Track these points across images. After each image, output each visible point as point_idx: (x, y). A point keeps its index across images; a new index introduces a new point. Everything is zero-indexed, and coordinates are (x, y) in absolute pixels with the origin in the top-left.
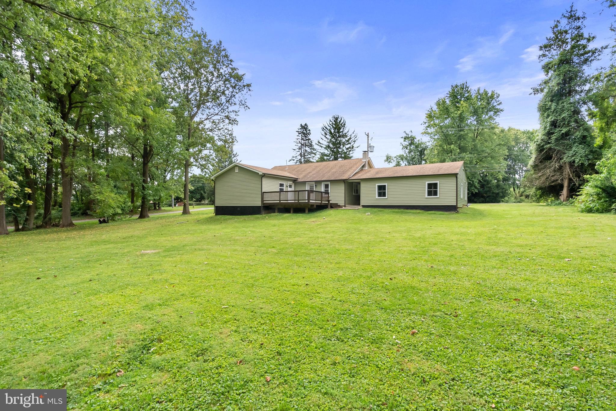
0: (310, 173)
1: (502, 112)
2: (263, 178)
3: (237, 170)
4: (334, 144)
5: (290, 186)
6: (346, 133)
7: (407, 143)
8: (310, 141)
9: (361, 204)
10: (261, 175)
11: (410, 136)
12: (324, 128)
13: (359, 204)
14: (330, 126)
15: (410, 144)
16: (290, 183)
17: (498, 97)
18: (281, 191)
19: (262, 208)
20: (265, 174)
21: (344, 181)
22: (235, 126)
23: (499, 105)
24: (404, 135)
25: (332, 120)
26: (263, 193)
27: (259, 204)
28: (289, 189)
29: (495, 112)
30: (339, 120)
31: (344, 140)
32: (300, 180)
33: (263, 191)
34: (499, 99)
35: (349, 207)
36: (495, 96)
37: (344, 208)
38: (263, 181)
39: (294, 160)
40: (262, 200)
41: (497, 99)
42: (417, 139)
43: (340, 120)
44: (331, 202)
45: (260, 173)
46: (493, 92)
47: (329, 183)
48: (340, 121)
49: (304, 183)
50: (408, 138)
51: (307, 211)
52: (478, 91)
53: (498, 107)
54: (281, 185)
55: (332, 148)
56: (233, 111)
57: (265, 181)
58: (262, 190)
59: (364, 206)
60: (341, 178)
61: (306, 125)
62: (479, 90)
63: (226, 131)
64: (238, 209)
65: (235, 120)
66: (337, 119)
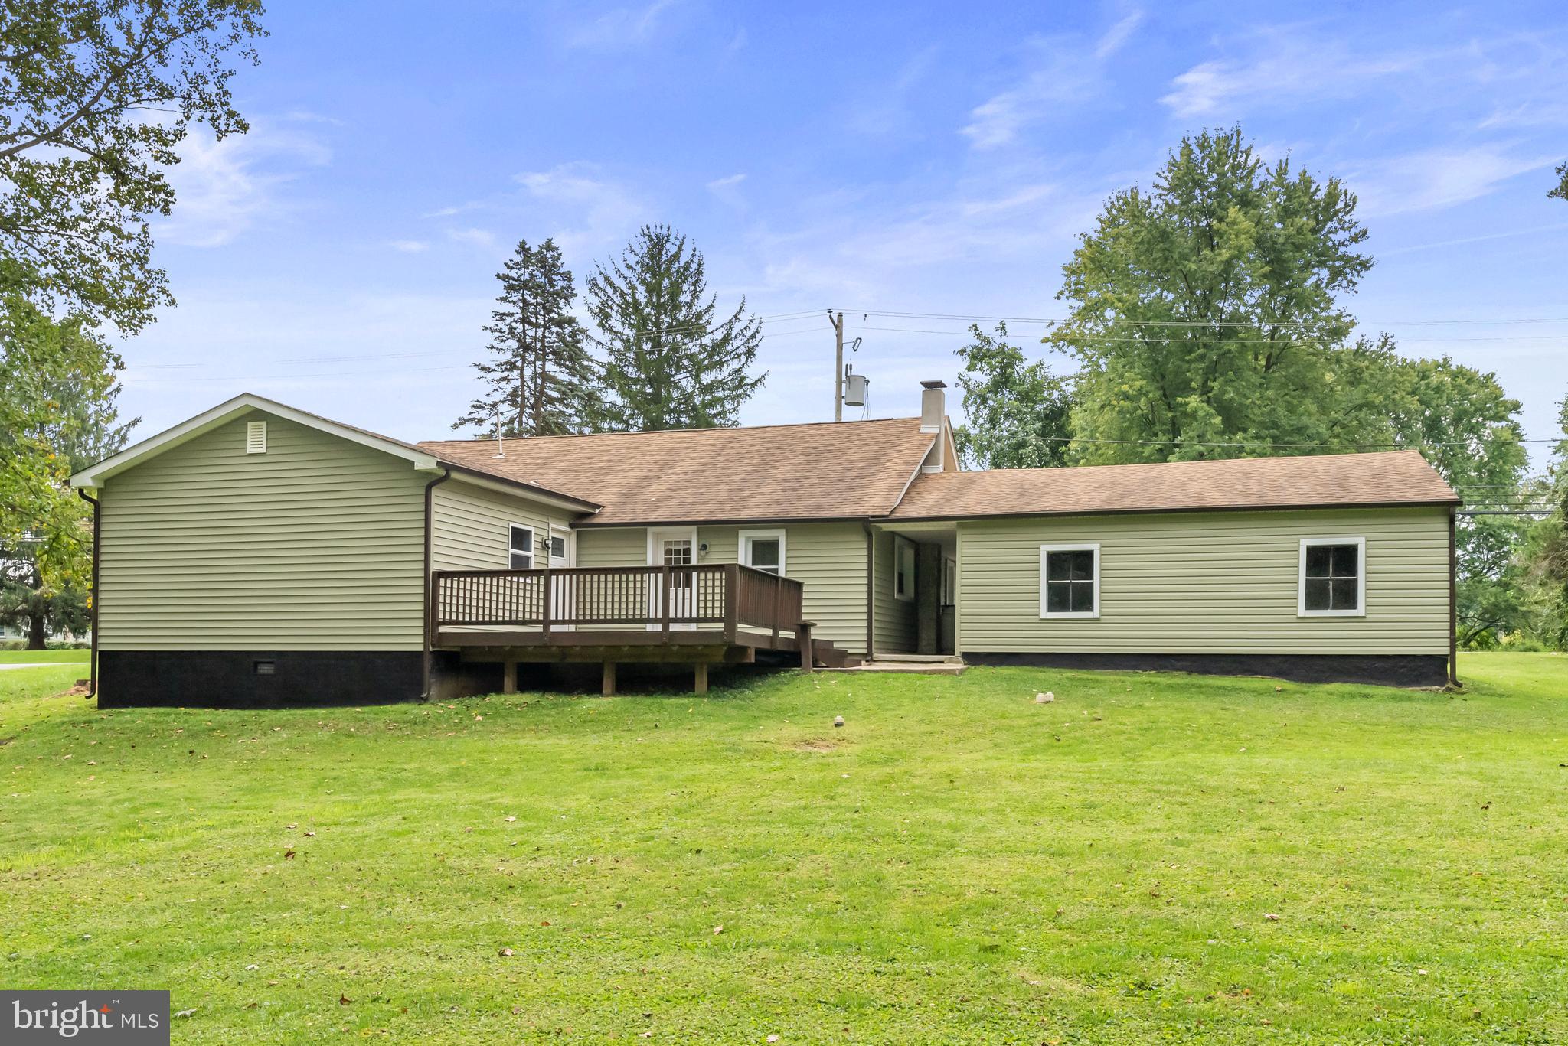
0: (648, 480)
1: (1363, 273)
2: (435, 492)
3: (256, 439)
4: (640, 362)
5: (558, 547)
6: (699, 316)
7: (981, 377)
8: (568, 330)
9: (959, 649)
10: (426, 474)
11: (994, 347)
12: (601, 283)
13: (943, 645)
14: (627, 273)
15: (997, 386)
16: (559, 528)
17: (1349, 208)
18: (519, 568)
19: (428, 664)
20: (448, 468)
21: (865, 525)
22: (154, 219)
23: (1355, 239)
24: (971, 341)
25: (637, 248)
26: (433, 580)
27: (411, 639)
28: (555, 562)
29: (1336, 274)
30: (671, 249)
31: (693, 347)
32: (606, 516)
33: (434, 567)
34: (1355, 216)
35: (889, 662)
36: (1340, 205)
37: (864, 666)
38: (434, 508)
39: (480, 422)
40: (431, 620)
41: (1347, 218)
42: (1027, 364)
43: (673, 250)
44: (815, 634)
45: (424, 463)
46: (1333, 186)
47: (780, 535)
48: (676, 257)
49: (636, 531)
50: (990, 355)
51: (701, 682)
52: (1279, 175)
53: (1353, 250)
54: (520, 538)
55: (636, 381)
56: (145, 131)
57: (446, 508)
58: (427, 561)
59: (973, 659)
60: (847, 510)
61: (549, 246)
62: (1282, 171)
63: (105, 236)
64: (264, 669)
65: (156, 184)
66: (657, 244)
